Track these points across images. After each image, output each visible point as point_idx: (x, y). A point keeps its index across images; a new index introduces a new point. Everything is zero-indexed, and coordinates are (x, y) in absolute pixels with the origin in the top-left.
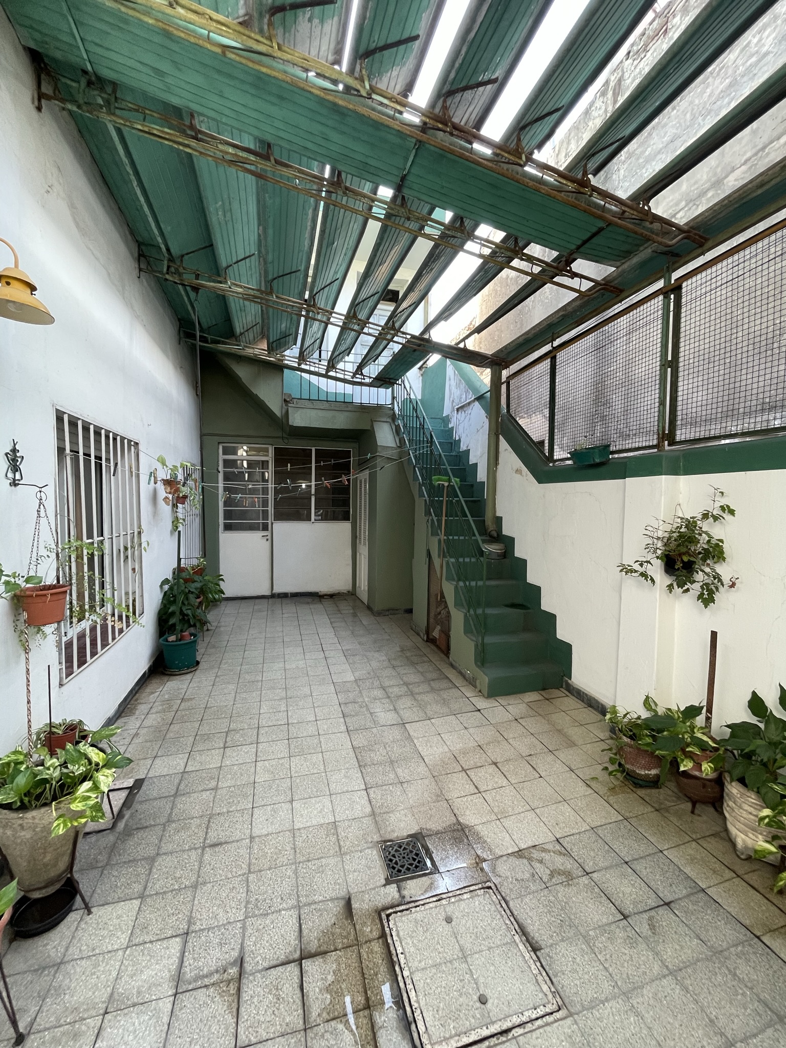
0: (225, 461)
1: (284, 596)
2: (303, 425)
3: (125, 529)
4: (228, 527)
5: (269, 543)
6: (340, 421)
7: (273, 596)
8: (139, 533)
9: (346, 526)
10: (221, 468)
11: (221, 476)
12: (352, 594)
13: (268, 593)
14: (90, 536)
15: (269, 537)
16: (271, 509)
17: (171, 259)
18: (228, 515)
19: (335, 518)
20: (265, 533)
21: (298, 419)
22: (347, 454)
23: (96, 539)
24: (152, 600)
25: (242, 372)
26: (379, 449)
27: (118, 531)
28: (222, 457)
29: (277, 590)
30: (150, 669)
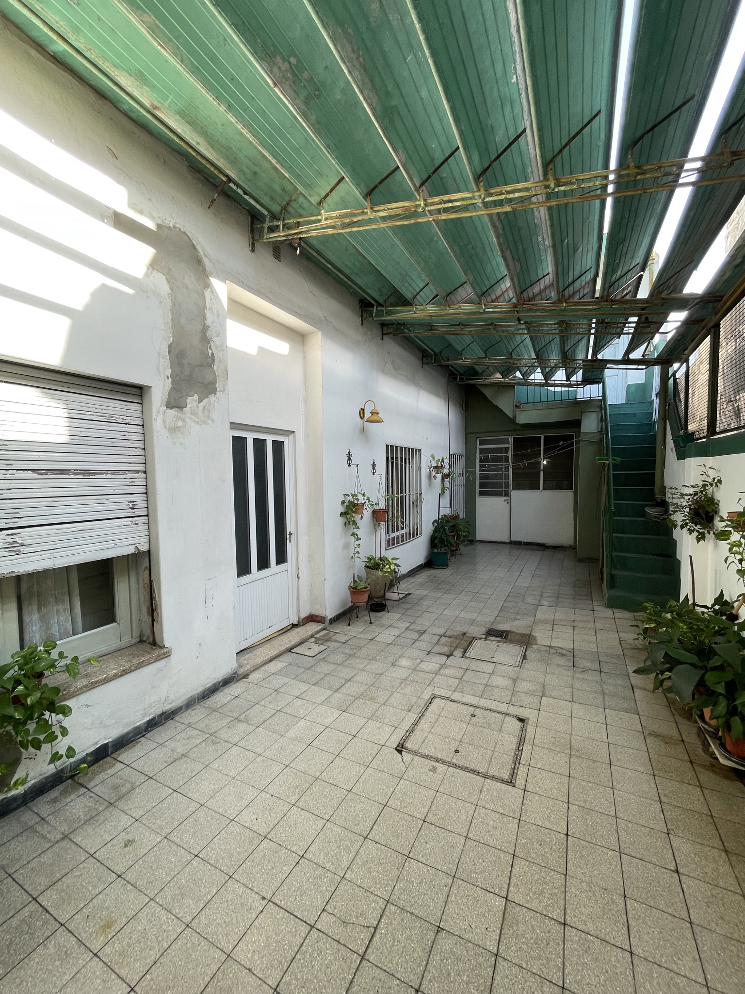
0: (480, 449)
1: (518, 544)
2: (526, 422)
3: (417, 491)
4: (482, 494)
5: (509, 504)
6: (554, 416)
7: (511, 543)
8: (421, 494)
9: (569, 495)
10: (478, 455)
11: (478, 461)
12: (573, 548)
13: (508, 540)
14: (397, 493)
15: (509, 501)
16: (510, 481)
17: (436, 355)
18: (482, 485)
19: (559, 487)
20: (506, 498)
21: (523, 418)
22: (572, 437)
23: (400, 495)
24: (427, 529)
25: (487, 392)
26: (582, 435)
27: (413, 491)
28: (478, 447)
29: (514, 539)
30: (425, 563)
